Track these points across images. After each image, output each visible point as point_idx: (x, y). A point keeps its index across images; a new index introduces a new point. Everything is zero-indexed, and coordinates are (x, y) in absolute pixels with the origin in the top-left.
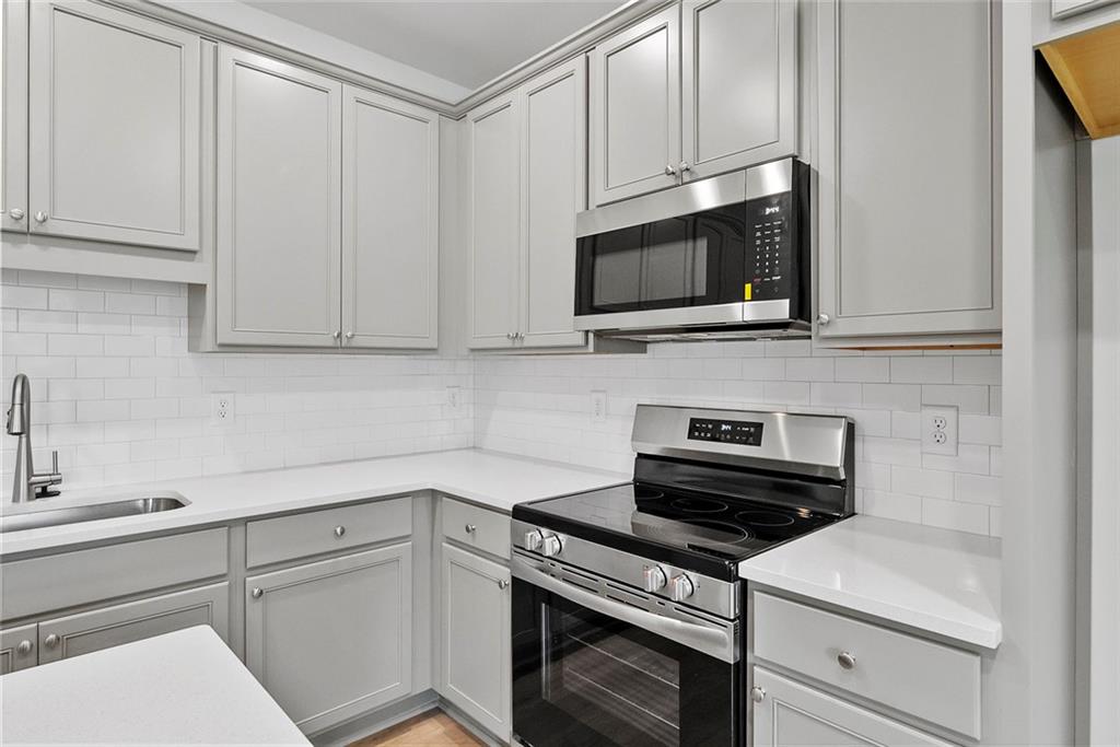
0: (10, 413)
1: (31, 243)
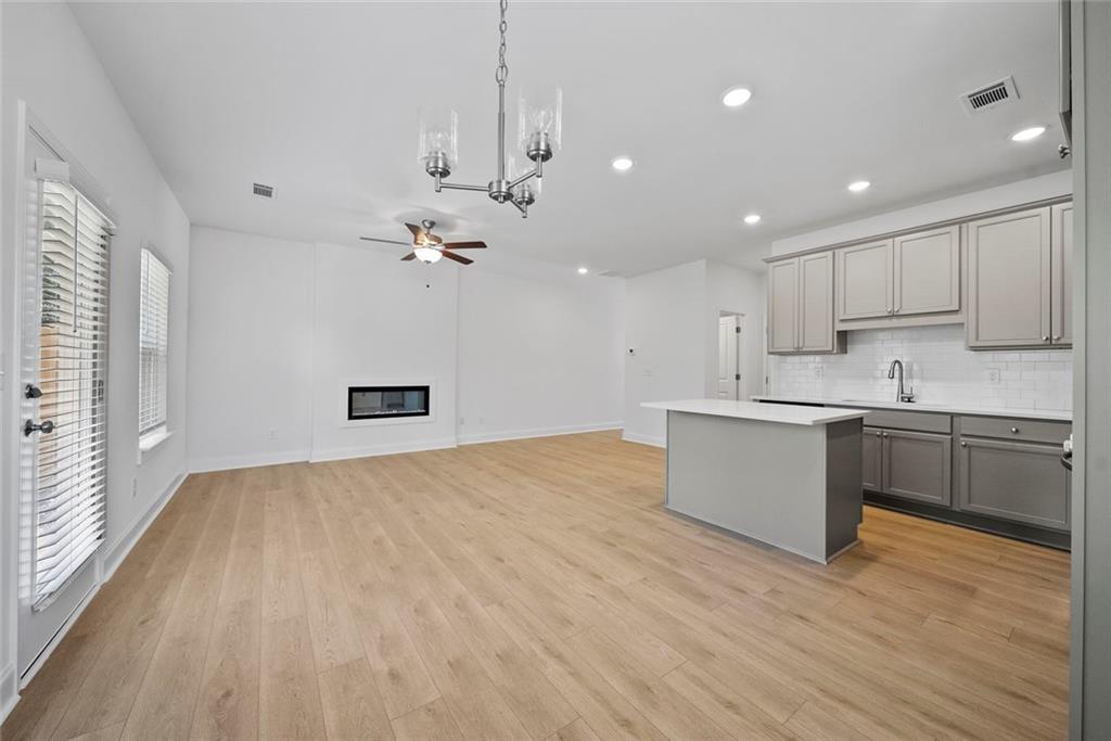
1: (895, 319)
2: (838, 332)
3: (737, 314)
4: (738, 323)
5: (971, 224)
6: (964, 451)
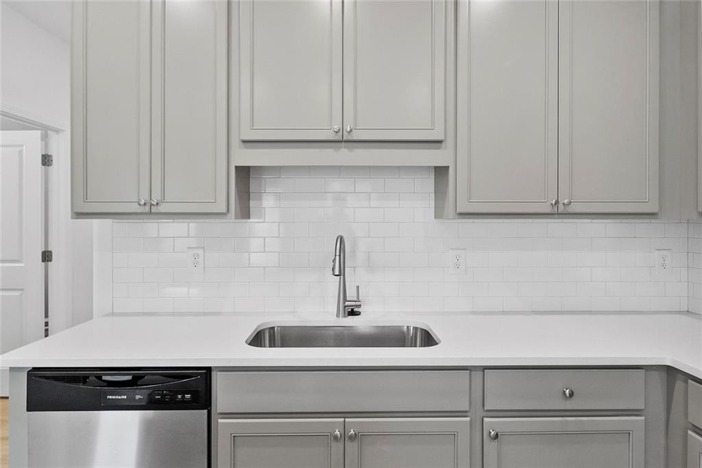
0: (334, 261)
1: (345, 148)
2: (237, 168)
3: (43, 127)
4: (45, 146)
6: (491, 447)
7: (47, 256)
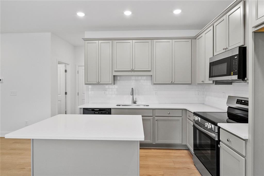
1: (133, 72)
2: (114, 76)
3: (65, 64)
4: (66, 68)
5: (154, 40)
6: (156, 122)
7: (66, 93)
